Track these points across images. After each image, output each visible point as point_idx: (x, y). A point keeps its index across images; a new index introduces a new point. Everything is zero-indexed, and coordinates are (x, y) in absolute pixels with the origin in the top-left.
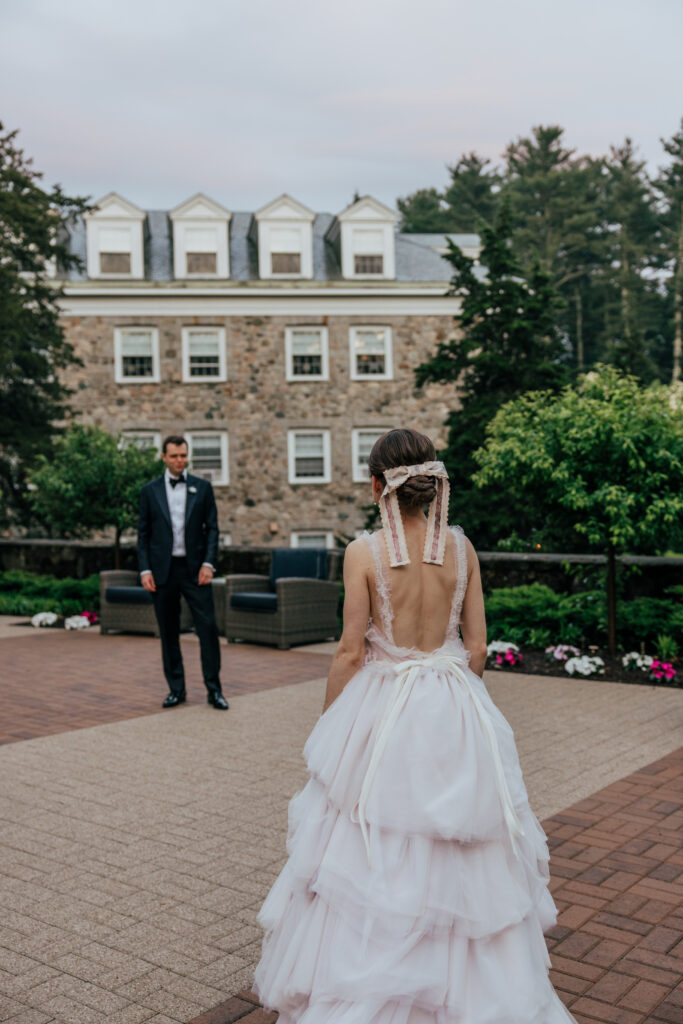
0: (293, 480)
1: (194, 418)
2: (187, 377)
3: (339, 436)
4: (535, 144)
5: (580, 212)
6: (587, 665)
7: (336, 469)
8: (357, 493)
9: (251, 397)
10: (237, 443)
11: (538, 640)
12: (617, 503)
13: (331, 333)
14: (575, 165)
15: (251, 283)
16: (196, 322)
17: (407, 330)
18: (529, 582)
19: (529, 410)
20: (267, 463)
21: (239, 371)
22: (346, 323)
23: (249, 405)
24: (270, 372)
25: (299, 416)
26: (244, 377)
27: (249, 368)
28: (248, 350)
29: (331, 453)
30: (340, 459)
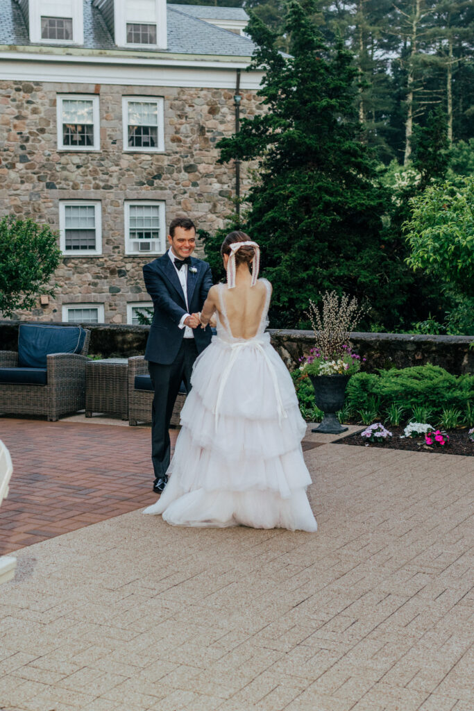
0: (64, 252)
3: (110, 209)
7: (108, 242)
8: (129, 267)
9: (20, 166)
11: (451, 420)
13: (101, 102)
15: (21, 48)
17: (180, 103)
21: (8, 139)
22: (118, 92)
23: (18, 175)
24: (40, 141)
25: (70, 187)
26: (13, 146)
27: (19, 137)
28: (17, 118)
29: (103, 225)
30: (111, 232)
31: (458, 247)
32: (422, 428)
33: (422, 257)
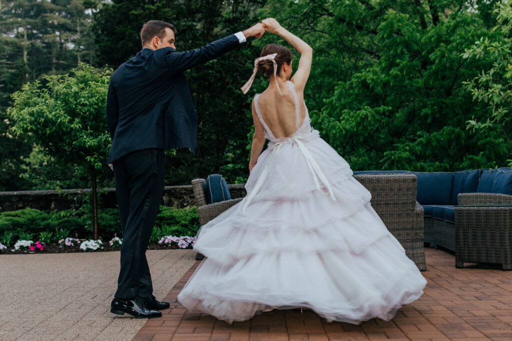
6: (94, 244)
11: (46, 238)
31: (47, 121)
32: (27, 243)
33: (23, 127)
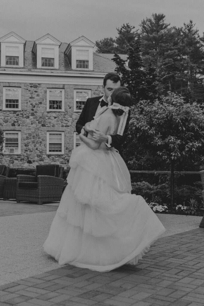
0: (48, 153)
1: (7, 125)
2: (4, 108)
3: (68, 135)
4: (153, 21)
5: (171, 50)
6: (161, 208)
7: (66, 149)
9: (31, 117)
10: (25, 136)
12: (174, 143)
13: (65, 92)
14: (169, 30)
15: (33, 70)
16: (9, 86)
18: (141, 181)
19: (141, 108)
20: (37, 145)
21: (27, 106)
22: (72, 88)
23: (30, 121)
24: (40, 107)
25: (51, 126)
26: (29, 109)
27: (31, 105)
28: (31, 98)
29: (65, 142)
30: (68, 144)
